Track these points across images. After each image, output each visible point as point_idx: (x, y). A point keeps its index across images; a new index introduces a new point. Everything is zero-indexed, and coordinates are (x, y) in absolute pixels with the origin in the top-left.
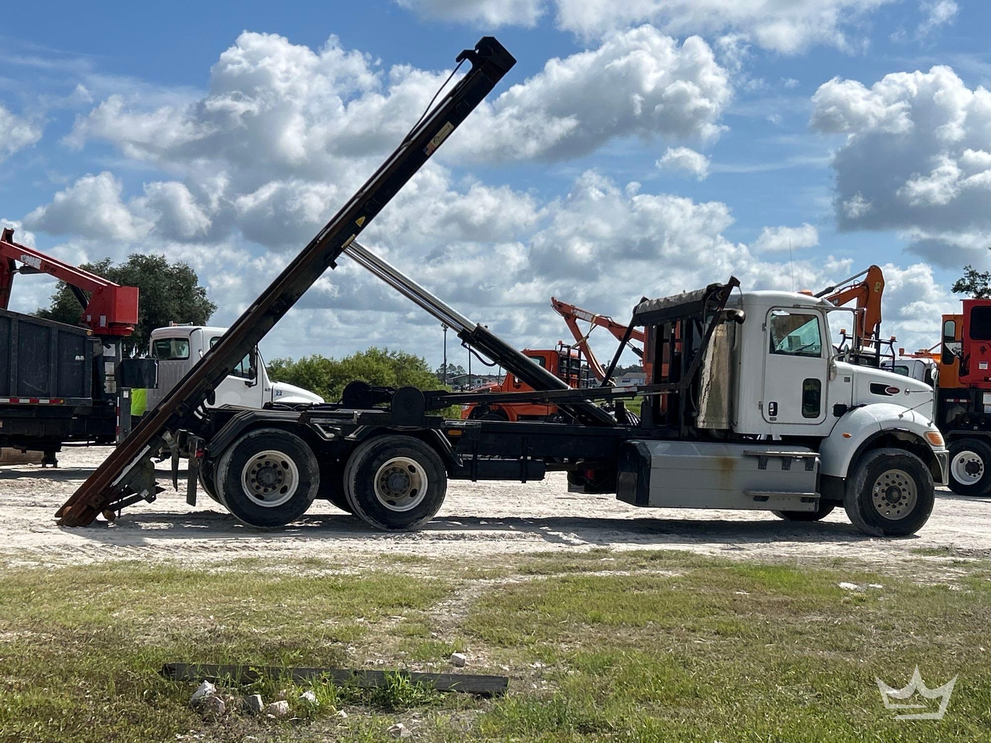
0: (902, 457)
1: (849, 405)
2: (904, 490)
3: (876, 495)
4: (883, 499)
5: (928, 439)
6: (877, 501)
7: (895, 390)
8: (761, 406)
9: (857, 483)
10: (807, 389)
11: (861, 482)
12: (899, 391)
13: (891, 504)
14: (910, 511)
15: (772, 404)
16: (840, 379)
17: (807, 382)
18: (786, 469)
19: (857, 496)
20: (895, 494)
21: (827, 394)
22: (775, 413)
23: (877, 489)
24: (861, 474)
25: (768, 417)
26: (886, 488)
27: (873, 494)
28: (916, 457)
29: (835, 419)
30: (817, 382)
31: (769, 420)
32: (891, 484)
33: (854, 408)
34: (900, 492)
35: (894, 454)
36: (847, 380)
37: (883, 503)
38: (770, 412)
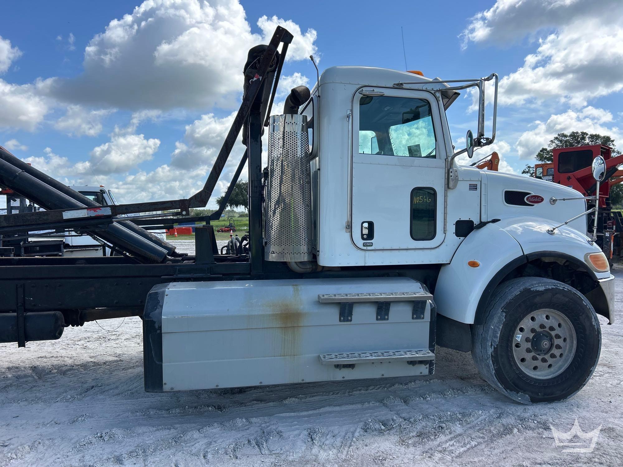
0: (554, 291)
1: (476, 222)
2: (558, 337)
3: (517, 346)
4: (528, 351)
5: (591, 264)
6: (517, 354)
7: (538, 199)
8: (349, 227)
9: (490, 332)
10: (416, 200)
11: (495, 331)
12: (542, 200)
13: (540, 357)
14: (566, 366)
15: (366, 225)
16: (463, 186)
17: (416, 192)
18: (382, 319)
19: (490, 350)
20: (545, 344)
21: (445, 208)
22: (370, 235)
23: (519, 337)
24: (496, 320)
25: (360, 242)
26: (531, 336)
27: (514, 345)
28: (574, 290)
29: (458, 240)
30: (431, 193)
31: (361, 246)
32: (539, 330)
33: (482, 224)
34: (551, 339)
35: (542, 289)
36: (473, 187)
37: (529, 356)
38: (362, 235)
